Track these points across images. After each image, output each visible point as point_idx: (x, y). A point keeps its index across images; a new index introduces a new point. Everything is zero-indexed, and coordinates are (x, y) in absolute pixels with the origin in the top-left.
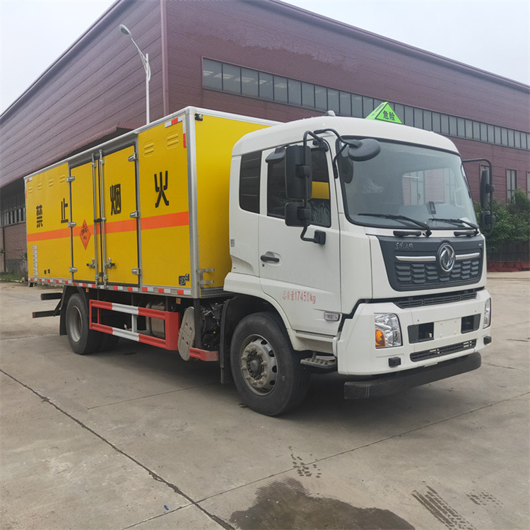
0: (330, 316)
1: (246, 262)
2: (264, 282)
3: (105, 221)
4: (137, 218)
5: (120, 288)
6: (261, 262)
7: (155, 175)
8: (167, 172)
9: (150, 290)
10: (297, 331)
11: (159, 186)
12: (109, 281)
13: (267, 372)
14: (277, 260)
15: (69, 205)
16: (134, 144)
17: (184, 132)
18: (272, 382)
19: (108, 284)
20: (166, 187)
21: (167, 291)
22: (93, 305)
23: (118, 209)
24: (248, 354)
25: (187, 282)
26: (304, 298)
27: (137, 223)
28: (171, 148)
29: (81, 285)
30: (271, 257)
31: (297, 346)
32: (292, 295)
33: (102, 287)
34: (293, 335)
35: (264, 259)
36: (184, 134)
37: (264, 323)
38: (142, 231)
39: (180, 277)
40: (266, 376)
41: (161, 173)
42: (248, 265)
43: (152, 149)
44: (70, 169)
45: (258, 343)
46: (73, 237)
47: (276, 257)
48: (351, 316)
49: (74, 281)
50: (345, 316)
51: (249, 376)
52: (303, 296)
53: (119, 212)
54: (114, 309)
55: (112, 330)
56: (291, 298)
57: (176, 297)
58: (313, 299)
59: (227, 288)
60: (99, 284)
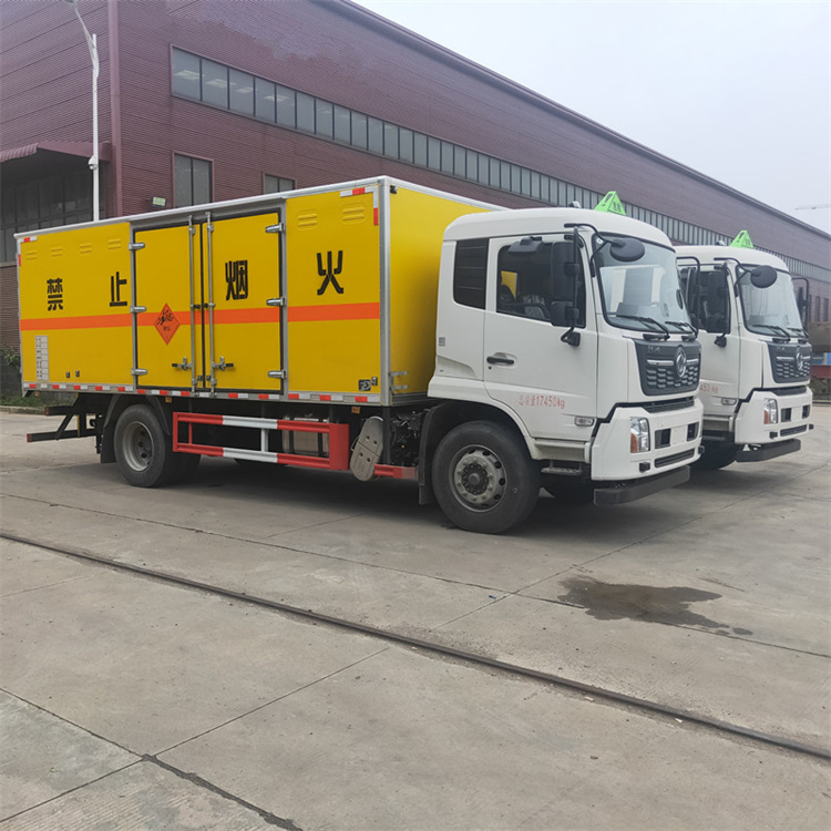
0: (581, 422)
1: (462, 365)
2: (490, 386)
3: (213, 307)
4: (281, 308)
5: (241, 396)
6: (487, 365)
7: (319, 255)
8: (340, 253)
9: (304, 397)
10: (536, 438)
11: (325, 267)
12: (218, 387)
13: (493, 485)
14: (511, 362)
15: (130, 282)
16: (278, 211)
17: (376, 205)
18: (497, 497)
19: (216, 390)
20: (338, 271)
21: (337, 398)
22: (181, 419)
23: (242, 293)
24: (463, 467)
25: (372, 387)
26: (549, 402)
27: (280, 313)
28: (350, 223)
29: (157, 392)
30: (502, 358)
31: (535, 454)
32: (533, 400)
33: (202, 395)
34: (531, 443)
35: (491, 360)
36: (376, 210)
37: (488, 432)
38: (290, 323)
39: (360, 381)
40: (491, 489)
41: (330, 254)
42: (466, 368)
43: (314, 221)
44: (134, 232)
45: (478, 455)
46: (138, 327)
47: (509, 358)
48: (608, 420)
49: (138, 387)
50: (600, 421)
51: (465, 492)
52: (547, 401)
53: (243, 297)
54: (225, 423)
55: (222, 451)
56: (530, 402)
57: (351, 406)
58: (561, 403)
59: (431, 393)
60: (196, 391)
